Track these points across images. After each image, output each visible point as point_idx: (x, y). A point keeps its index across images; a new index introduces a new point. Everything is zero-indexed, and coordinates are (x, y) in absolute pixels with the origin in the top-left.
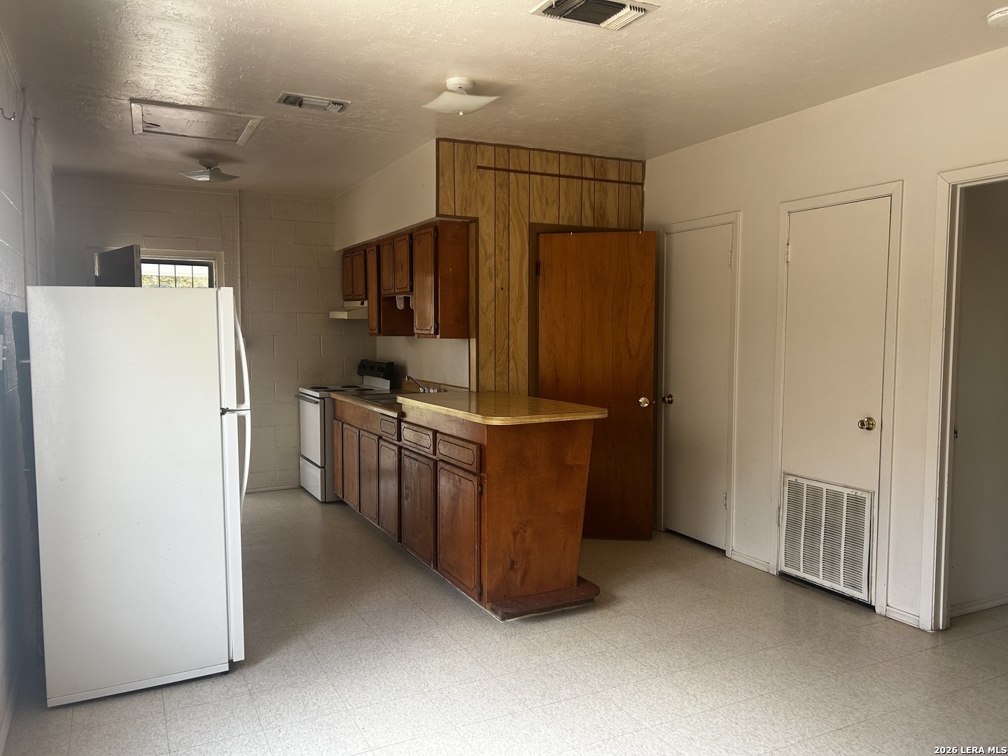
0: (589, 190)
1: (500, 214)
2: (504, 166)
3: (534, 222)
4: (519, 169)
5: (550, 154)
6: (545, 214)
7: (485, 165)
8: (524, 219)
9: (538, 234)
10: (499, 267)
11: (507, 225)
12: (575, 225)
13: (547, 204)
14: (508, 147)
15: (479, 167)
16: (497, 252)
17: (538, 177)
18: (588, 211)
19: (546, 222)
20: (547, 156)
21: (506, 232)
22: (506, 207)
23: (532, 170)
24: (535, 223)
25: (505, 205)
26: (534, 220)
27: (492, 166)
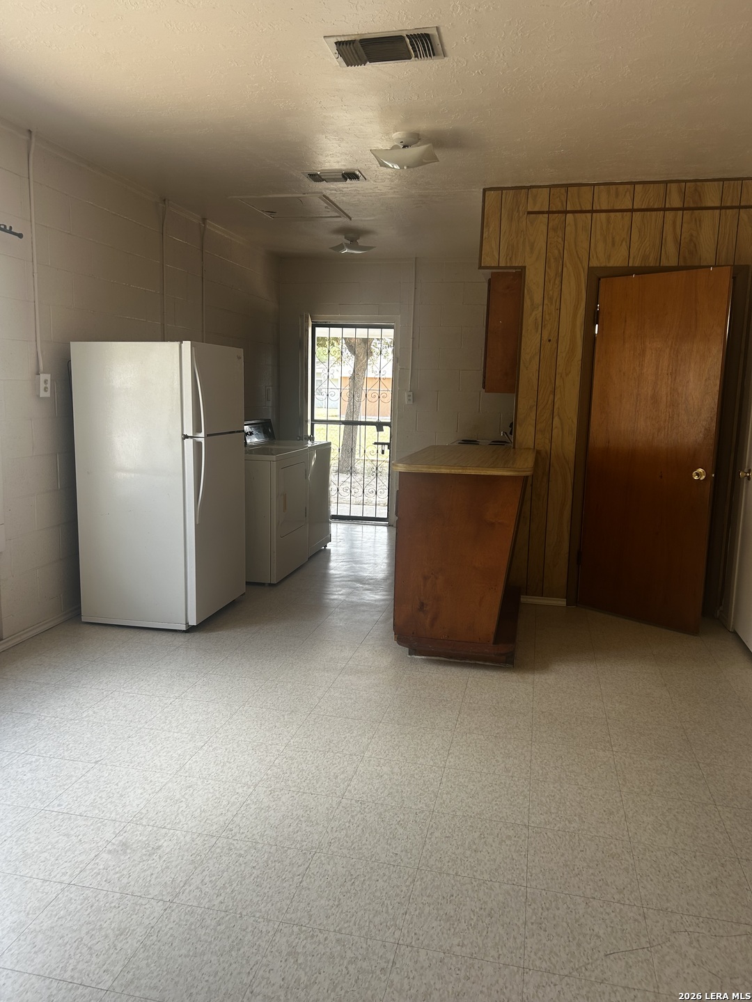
0: (674, 222)
1: (552, 260)
2: (560, 208)
3: (595, 265)
4: (579, 209)
5: (621, 187)
6: (610, 256)
7: (537, 210)
8: (581, 263)
9: (599, 279)
10: (547, 317)
11: (560, 271)
12: (651, 265)
13: (613, 244)
14: (567, 186)
15: (529, 213)
16: (546, 302)
17: (603, 215)
18: (671, 248)
19: (611, 264)
20: (617, 189)
21: (558, 279)
22: (560, 253)
23: (596, 207)
24: (598, 267)
25: (559, 251)
26: (594, 263)
27: (546, 209)
